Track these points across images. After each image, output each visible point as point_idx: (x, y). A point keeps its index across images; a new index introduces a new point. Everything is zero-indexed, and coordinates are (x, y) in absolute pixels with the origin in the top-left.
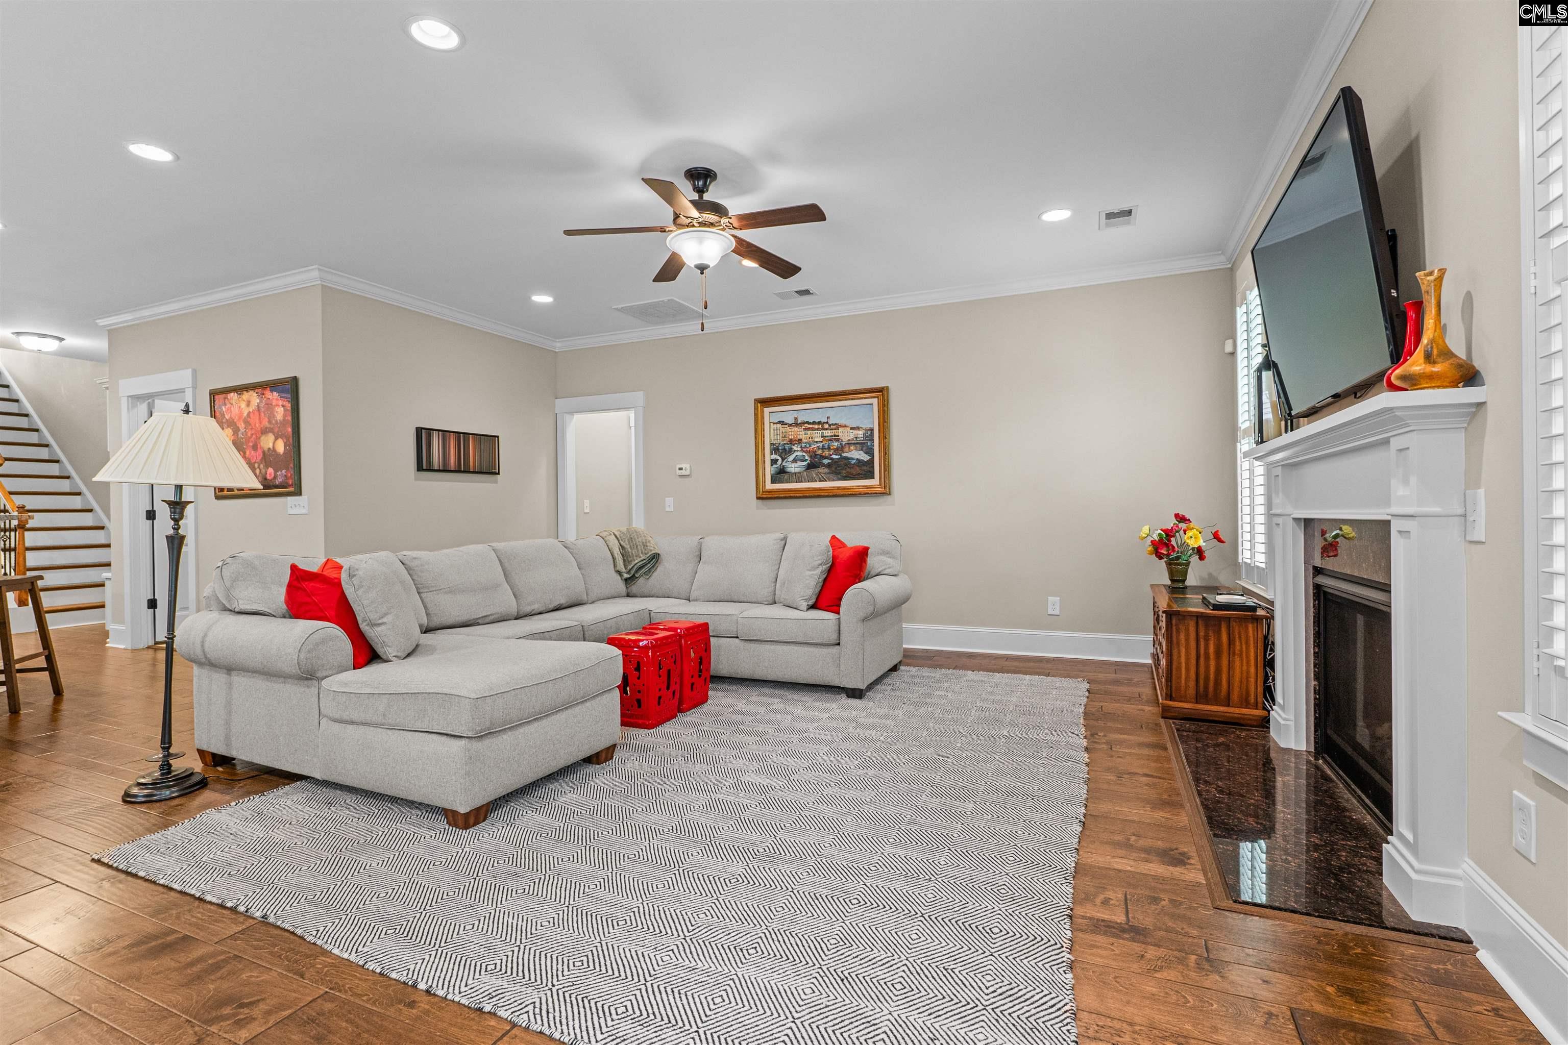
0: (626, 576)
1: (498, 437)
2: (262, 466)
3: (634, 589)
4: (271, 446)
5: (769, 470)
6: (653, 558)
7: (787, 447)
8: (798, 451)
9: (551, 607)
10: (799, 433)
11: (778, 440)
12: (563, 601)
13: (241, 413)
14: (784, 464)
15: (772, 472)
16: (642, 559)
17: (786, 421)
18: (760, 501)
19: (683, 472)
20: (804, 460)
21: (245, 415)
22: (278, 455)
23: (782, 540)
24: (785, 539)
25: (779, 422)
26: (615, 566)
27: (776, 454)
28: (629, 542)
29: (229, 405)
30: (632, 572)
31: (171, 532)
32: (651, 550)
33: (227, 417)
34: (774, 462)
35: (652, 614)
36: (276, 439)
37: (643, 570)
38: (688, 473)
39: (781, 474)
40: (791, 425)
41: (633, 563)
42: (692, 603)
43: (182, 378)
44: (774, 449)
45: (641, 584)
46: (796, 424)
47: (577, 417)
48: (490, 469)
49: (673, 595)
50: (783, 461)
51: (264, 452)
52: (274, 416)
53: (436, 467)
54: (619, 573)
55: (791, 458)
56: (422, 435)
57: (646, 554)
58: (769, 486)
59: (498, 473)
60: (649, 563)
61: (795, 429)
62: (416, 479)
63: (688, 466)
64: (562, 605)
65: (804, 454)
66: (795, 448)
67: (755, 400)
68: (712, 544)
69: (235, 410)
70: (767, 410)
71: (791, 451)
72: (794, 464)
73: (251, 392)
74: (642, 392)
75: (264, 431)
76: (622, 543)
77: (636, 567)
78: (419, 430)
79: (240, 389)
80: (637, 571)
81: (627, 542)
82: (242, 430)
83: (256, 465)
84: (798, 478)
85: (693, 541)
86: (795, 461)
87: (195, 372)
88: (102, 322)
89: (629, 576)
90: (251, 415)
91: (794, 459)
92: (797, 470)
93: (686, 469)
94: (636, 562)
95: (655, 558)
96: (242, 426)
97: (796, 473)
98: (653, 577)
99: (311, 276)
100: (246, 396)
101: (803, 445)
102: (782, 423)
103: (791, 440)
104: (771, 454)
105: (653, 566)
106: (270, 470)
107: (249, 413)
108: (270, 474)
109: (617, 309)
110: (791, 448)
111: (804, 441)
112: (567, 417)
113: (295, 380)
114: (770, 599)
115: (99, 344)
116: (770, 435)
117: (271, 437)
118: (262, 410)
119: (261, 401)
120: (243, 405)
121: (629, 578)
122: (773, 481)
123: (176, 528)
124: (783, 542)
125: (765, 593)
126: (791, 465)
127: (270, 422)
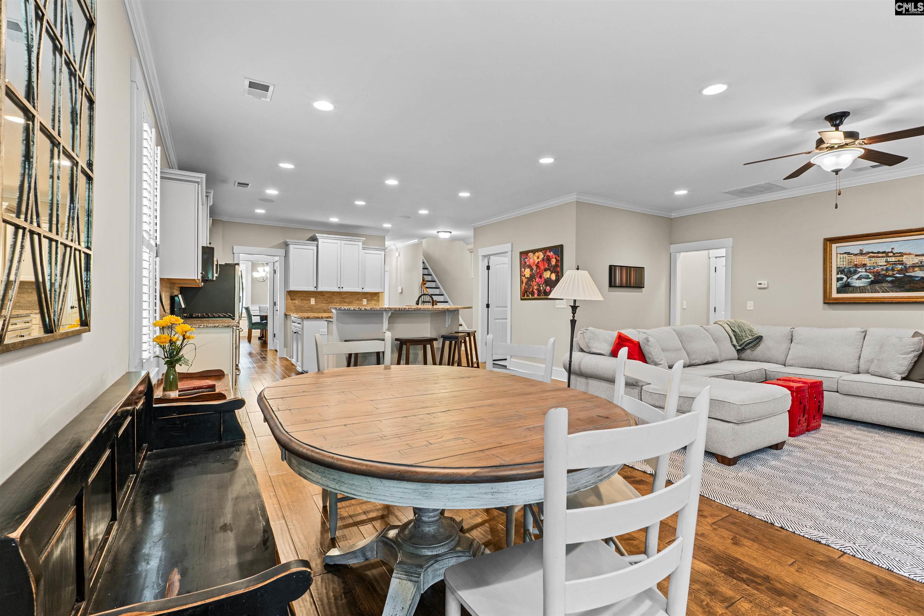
0: (738, 348)
1: (644, 268)
2: (544, 286)
3: (743, 355)
4: (548, 276)
5: (835, 285)
6: (757, 339)
7: (852, 269)
8: (862, 272)
9: (704, 362)
10: (865, 260)
11: (844, 264)
12: (710, 359)
13: (534, 262)
14: (849, 280)
15: (838, 286)
16: (750, 338)
17: (851, 252)
18: (826, 306)
19: (762, 286)
20: (867, 277)
21: (536, 262)
22: (552, 281)
23: (863, 332)
24: (865, 332)
25: (845, 253)
26: (732, 341)
27: (841, 274)
28: (738, 328)
29: (529, 258)
30: (743, 346)
31: (572, 318)
32: (756, 334)
33: (528, 264)
34: (839, 280)
35: (767, 372)
36: (551, 273)
37: (750, 345)
38: (766, 286)
39: (845, 288)
40: (856, 255)
41: (743, 341)
42: (787, 367)
43: (507, 247)
44: (840, 271)
45: (748, 353)
46: (861, 253)
47: (682, 254)
48: (639, 285)
49: (772, 362)
50: (848, 278)
51: (545, 279)
52: (551, 263)
53: (618, 285)
54: (734, 346)
55: (856, 276)
56: (612, 269)
57: (752, 336)
58: (835, 295)
59: (644, 287)
60: (754, 341)
61: (861, 257)
62: (609, 291)
63: (766, 282)
64: (709, 361)
65: (868, 274)
66: (859, 270)
67: (824, 239)
68: (801, 332)
69: (531, 261)
70: (834, 246)
71: (855, 272)
72: (858, 281)
73: (540, 252)
74: (732, 238)
75: (546, 270)
76: (733, 328)
77: (745, 343)
78: (611, 267)
79: (534, 251)
80: (746, 346)
81: (736, 328)
82: (535, 269)
83: (541, 285)
84: (862, 290)
85: (787, 330)
86: (859, 278)
87: (512, 244)
88: (472, 225)
89: (740, 348)
90: (540, 263)
91: (858, 278)
92: (861, 285)
93: (764, 284)
94: (746, 340)
95: (759, 339)
96: (535, 268)
97: (860, 287)
98: (756, 350)
99: (573, 198)
100: (537, 254)
101: (868, 268)
102: (848, 253)
103: (856, 265)
104: (838, 274)
105: (757, 344)
106: (548, 287)
107: (538, 262)
108: (548, 289)
109: (726, 192)
110: (856, 270)
111: (868, 265)
112: (678, 254)
113: (561, 246)
114: (855, 370)
115: (468, 233)
116: (837, 262)
117: (549, 273)
118: (545, 260)
119: (544, 256)
120: (535, 258)
121: (740, 349)
122: (839, 291)
123: (574, 317)
124: (864, 334)
125: (852, 365)
126: (855, 281)
127: (548, 266)
